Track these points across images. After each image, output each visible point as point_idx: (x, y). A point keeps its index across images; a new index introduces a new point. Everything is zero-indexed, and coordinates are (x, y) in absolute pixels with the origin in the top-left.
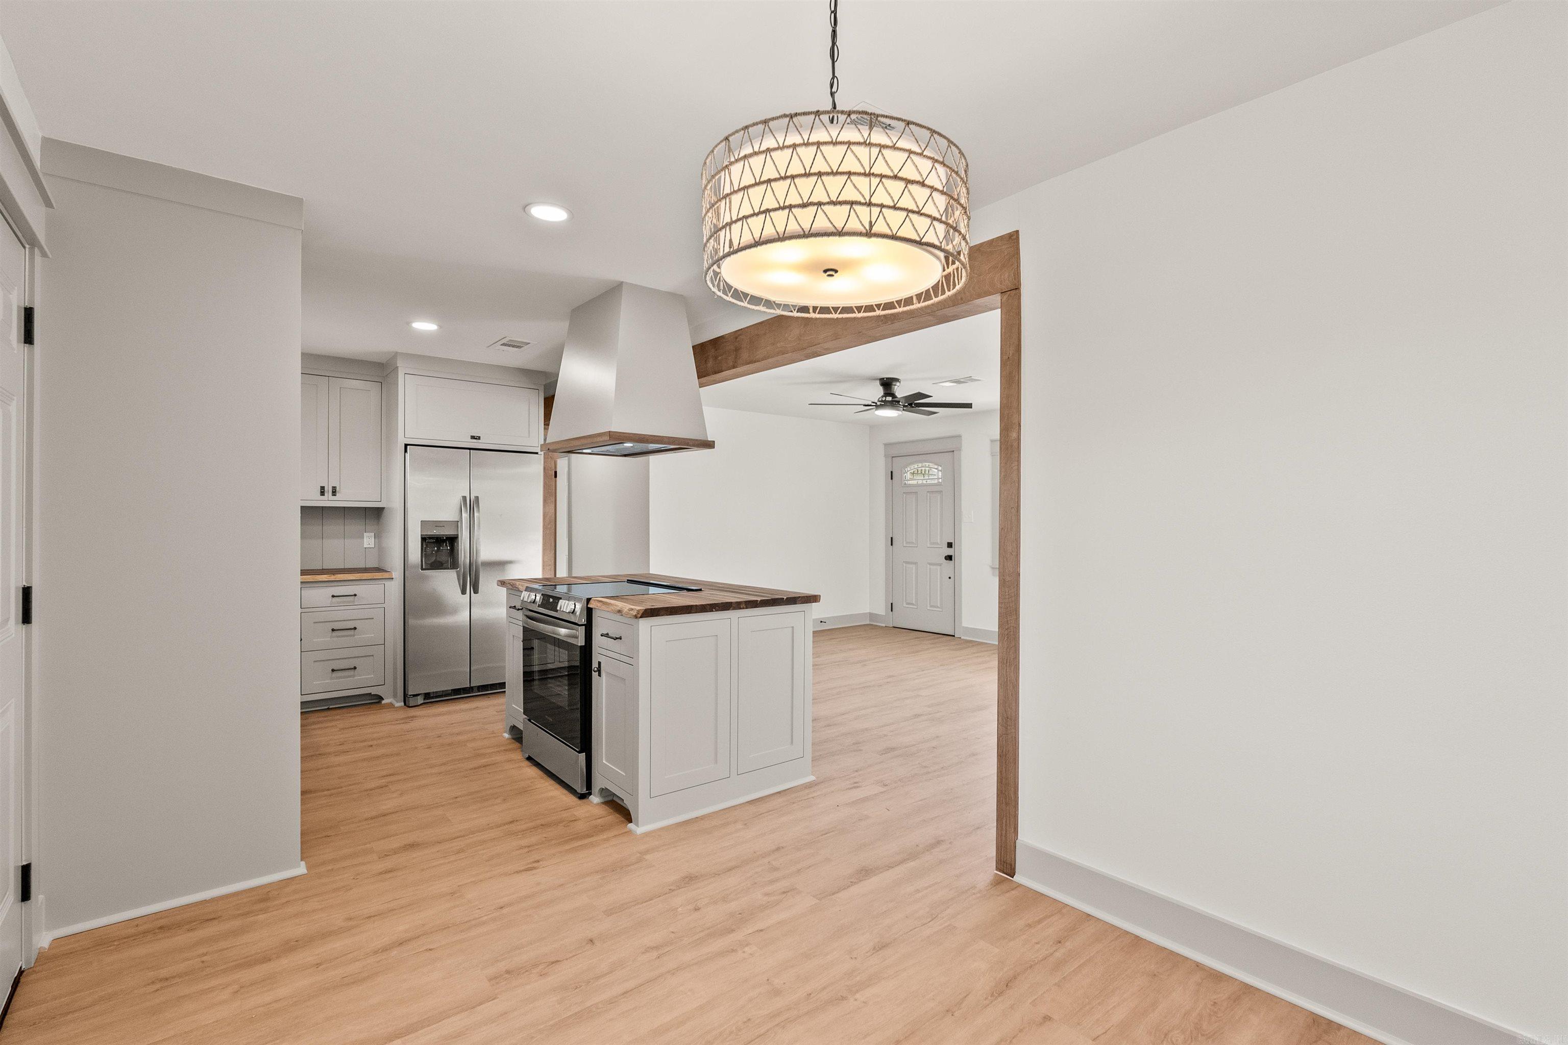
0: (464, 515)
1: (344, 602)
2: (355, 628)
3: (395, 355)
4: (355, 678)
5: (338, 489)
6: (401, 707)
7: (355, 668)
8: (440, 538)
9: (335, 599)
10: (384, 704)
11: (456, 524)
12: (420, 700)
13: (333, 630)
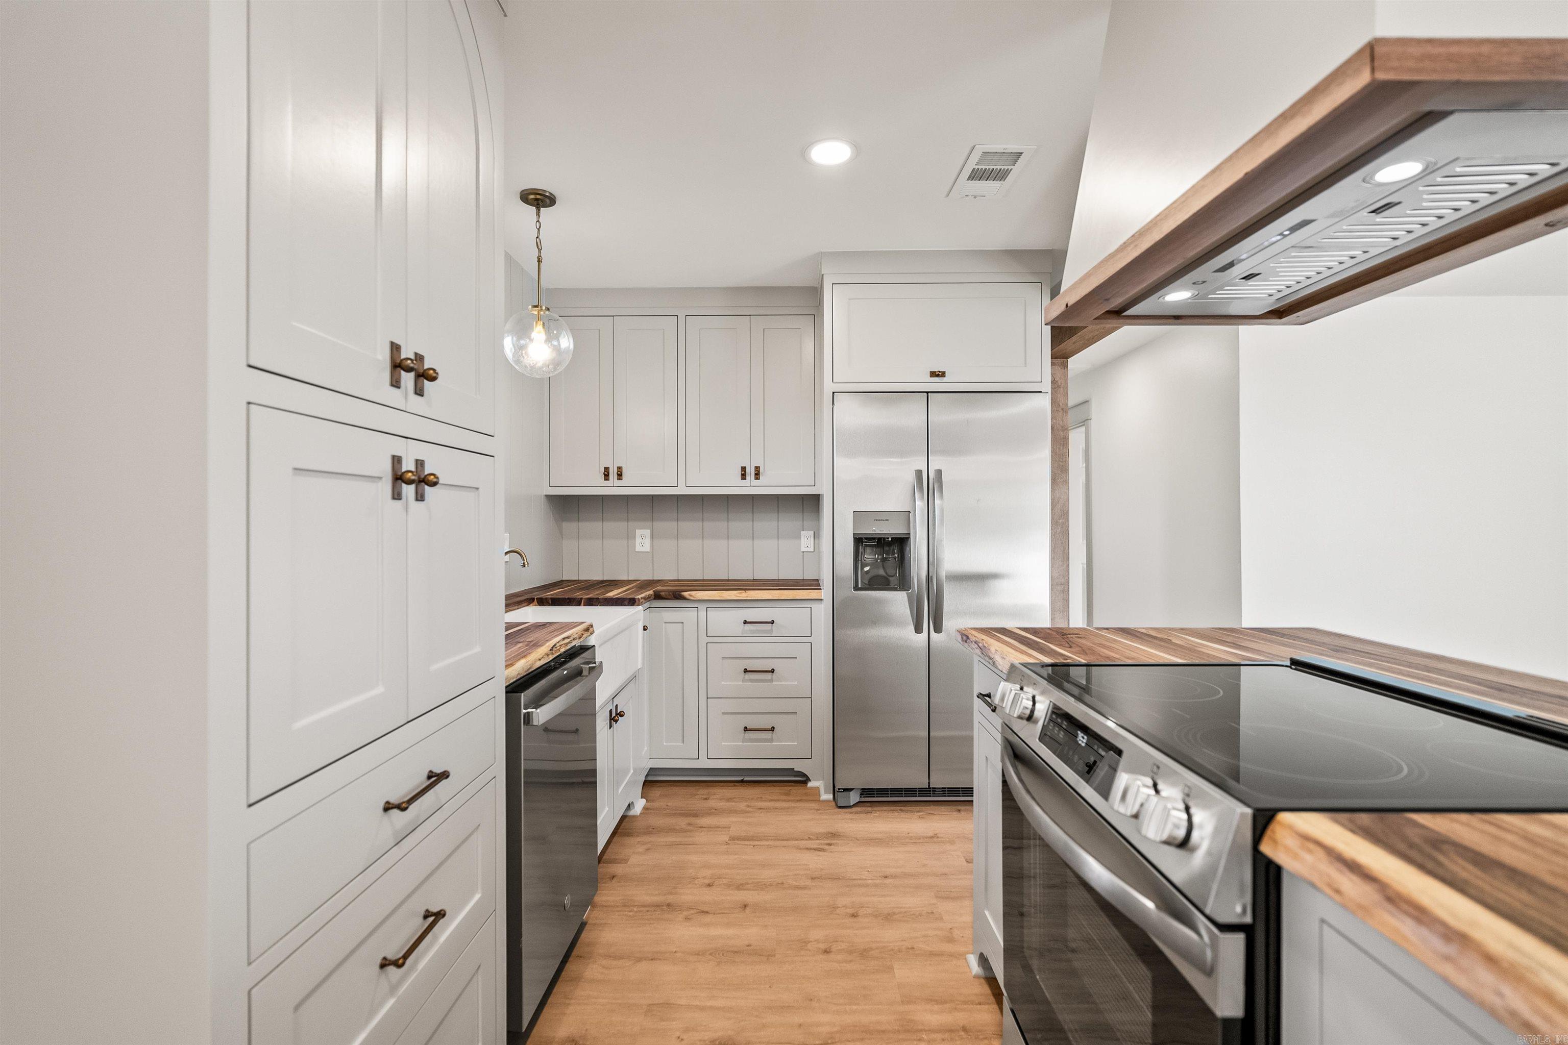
0: (918, 503)
1: (759, 631)
2: (773, 671)
3: (820, 257)
4: (773, 744)
5: (761, 470)
6: (827, 801)
7: (773, 729)
8: (884, 538)
9: (748, 626)
10: (812, 788)
11: (907, 515)
12: (854, 797)
13: (746, 671)
